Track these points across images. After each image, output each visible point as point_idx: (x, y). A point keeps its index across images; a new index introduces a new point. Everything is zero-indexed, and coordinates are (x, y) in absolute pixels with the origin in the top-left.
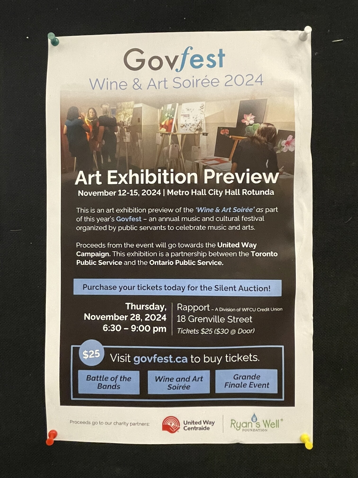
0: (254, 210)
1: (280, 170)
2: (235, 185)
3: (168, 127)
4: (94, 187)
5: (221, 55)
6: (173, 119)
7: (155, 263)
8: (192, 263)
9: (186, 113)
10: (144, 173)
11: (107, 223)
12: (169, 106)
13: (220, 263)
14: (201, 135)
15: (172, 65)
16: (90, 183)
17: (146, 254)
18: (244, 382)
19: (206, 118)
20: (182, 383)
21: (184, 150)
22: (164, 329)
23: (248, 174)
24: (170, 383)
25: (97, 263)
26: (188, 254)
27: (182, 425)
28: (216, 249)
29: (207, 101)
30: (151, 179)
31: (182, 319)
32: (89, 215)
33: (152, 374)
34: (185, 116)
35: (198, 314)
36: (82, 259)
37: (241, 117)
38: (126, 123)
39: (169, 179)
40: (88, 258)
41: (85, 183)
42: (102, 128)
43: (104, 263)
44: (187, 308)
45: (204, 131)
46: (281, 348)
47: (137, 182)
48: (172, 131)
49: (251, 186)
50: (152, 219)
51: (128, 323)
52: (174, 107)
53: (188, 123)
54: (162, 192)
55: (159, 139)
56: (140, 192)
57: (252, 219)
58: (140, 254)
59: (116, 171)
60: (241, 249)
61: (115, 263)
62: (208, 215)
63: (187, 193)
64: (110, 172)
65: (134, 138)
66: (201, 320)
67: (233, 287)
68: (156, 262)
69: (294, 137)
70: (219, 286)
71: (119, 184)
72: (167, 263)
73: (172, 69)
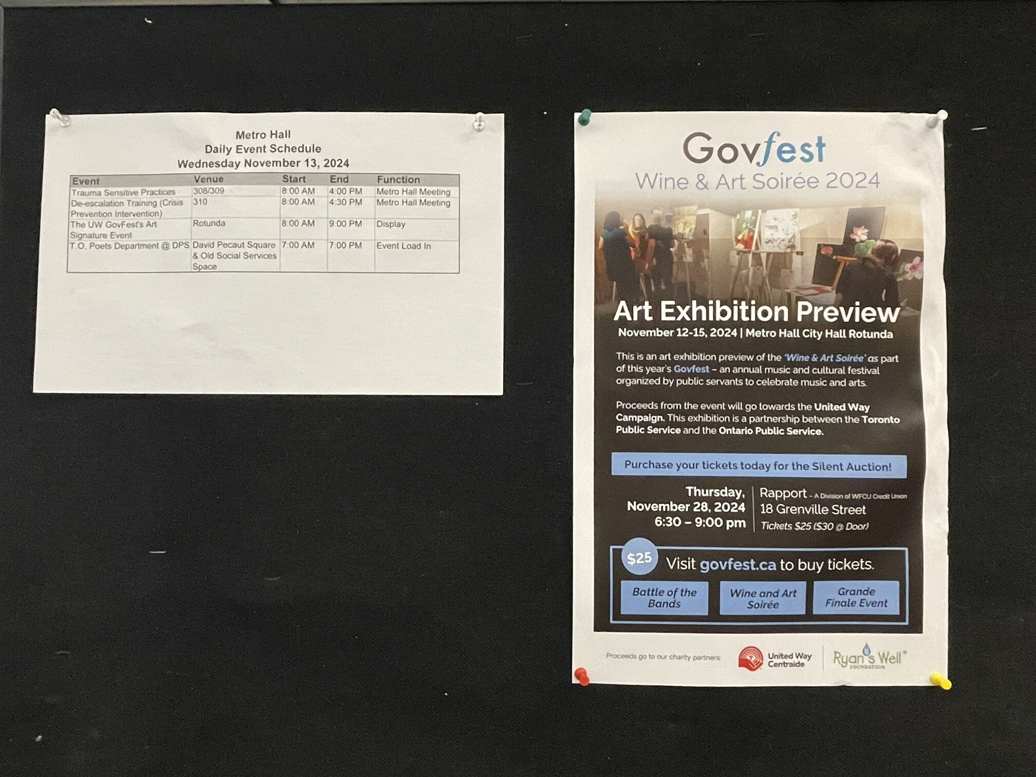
0: (865, 359)
1: (902, 304)
2: (839, 324)
3: (747, 243)
4: (641, 324)
5: (820, 145)
6: (754, 232)
7: (726, 431)
8: (780, 432)
9: (773, 223)
10: (714, 305)
11: (661, 375)
12: (748, 214)
13: (819, 432)
14: (794, 255)
15: (751, 157)
16: (635, 318)
17: (714, 418)
18: (853, 598)
19: (801, 232)
20: (767, 600)
21: (770, 276)
22: (742, 523)
23: (857, 309)
24: (751, 598)
25: (646, 430)
26: (773, 420)
27: (766, 660)
28: (813, 413)
29: (801, 208)
30: (724, 313)
31: (768, 509)
32: (636, 363)
33: (726, 586)
34: (771, 227)
35: (790, 502)
36: (625, 425)
37: (849, 231)
38: (686, 236)
39: (748, 314)
40: (633, 424)
41: (629, 318)
42: (652, 242)
43: (656, 431)
44: (774, 494)
45: (799, 249)
46: (904, 551)
47: (704, 318)
48: (753, 248)
49: (861, 326)
50: (723, 370)
51: (689, 515)
52: (755, 214)
53: (775, 237)
54: (738, 332)
55: (735, 259)
56: (708, 332)
57: (863, 371)
58: (706, 418)
59: (673, 303)
60: (848, 412)
61: (669, 430)
62: (802, 364)
63: (773, 333)
64: (664, 303)
65: (699, 257)
66: (794, 510)
67: (839, 464)
68: (728, 430)
69: (922, 260)
70: (819, 464)
71: (677, 320)
72: (744, 432)
73: (751, 162)
